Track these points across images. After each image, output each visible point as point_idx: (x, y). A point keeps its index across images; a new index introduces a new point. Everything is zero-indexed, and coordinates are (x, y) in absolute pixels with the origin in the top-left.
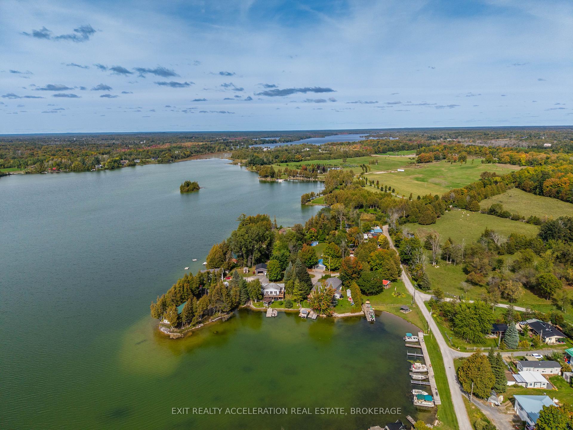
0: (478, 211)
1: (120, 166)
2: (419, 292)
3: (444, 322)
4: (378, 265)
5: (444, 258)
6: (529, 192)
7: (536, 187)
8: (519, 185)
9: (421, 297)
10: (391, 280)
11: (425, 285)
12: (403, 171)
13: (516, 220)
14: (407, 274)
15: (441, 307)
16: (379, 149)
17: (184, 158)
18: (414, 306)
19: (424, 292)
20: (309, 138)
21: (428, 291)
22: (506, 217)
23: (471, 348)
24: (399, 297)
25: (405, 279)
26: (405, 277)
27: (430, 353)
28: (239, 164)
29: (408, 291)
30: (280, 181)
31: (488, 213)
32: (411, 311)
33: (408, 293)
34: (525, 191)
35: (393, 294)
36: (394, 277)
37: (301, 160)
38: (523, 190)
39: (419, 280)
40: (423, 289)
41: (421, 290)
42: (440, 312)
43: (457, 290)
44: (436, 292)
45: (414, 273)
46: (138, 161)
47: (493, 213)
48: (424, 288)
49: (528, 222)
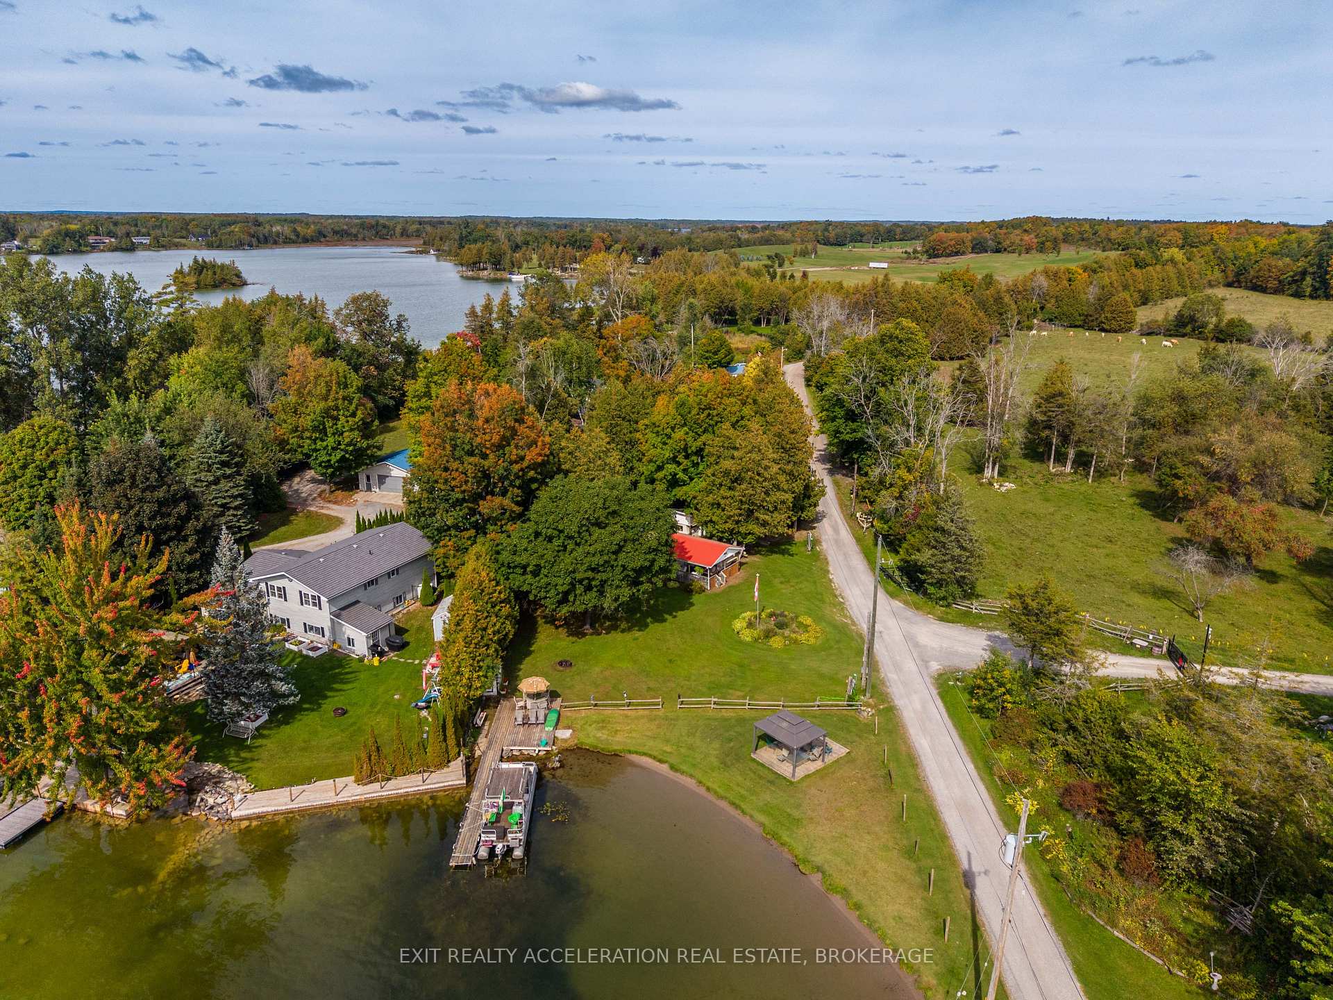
0: (1130, 329)
1: (85, 249)
2: (909, 613)
3: (1118, 886)
4: (680, 458)
5: (1036, 450)
6: (1277, 291)
7: (1304, 272)
9: (917, 645)
10: (750, 539)
11: (949, 566)
12: (886, 266)
14: (851, 517)
15: (1072, 728)
16: (826, 234)
17: (294, 242)
18: (867, 713)
19: (940, 610)
21: (962, 606)
22: (1239, 341)
24: (776, 642)
25: (837, 541)
26: (836, 530)
28: (432, 252)
29: (841, 606)
31: (1168, 330)
32: (838, 750)
33: (838, 617)
35: (739, 624)
36: (765, 524)
38: (1254, 288)
39: (914, 538)
40: (931, 590)
41: (918, 598)
42: (1066, 776)
43: (1136, 599)
44: (1027, 611)
45: (886, 501)
46: (146, 241)
47: (1189, 329)
48: (939, 584)
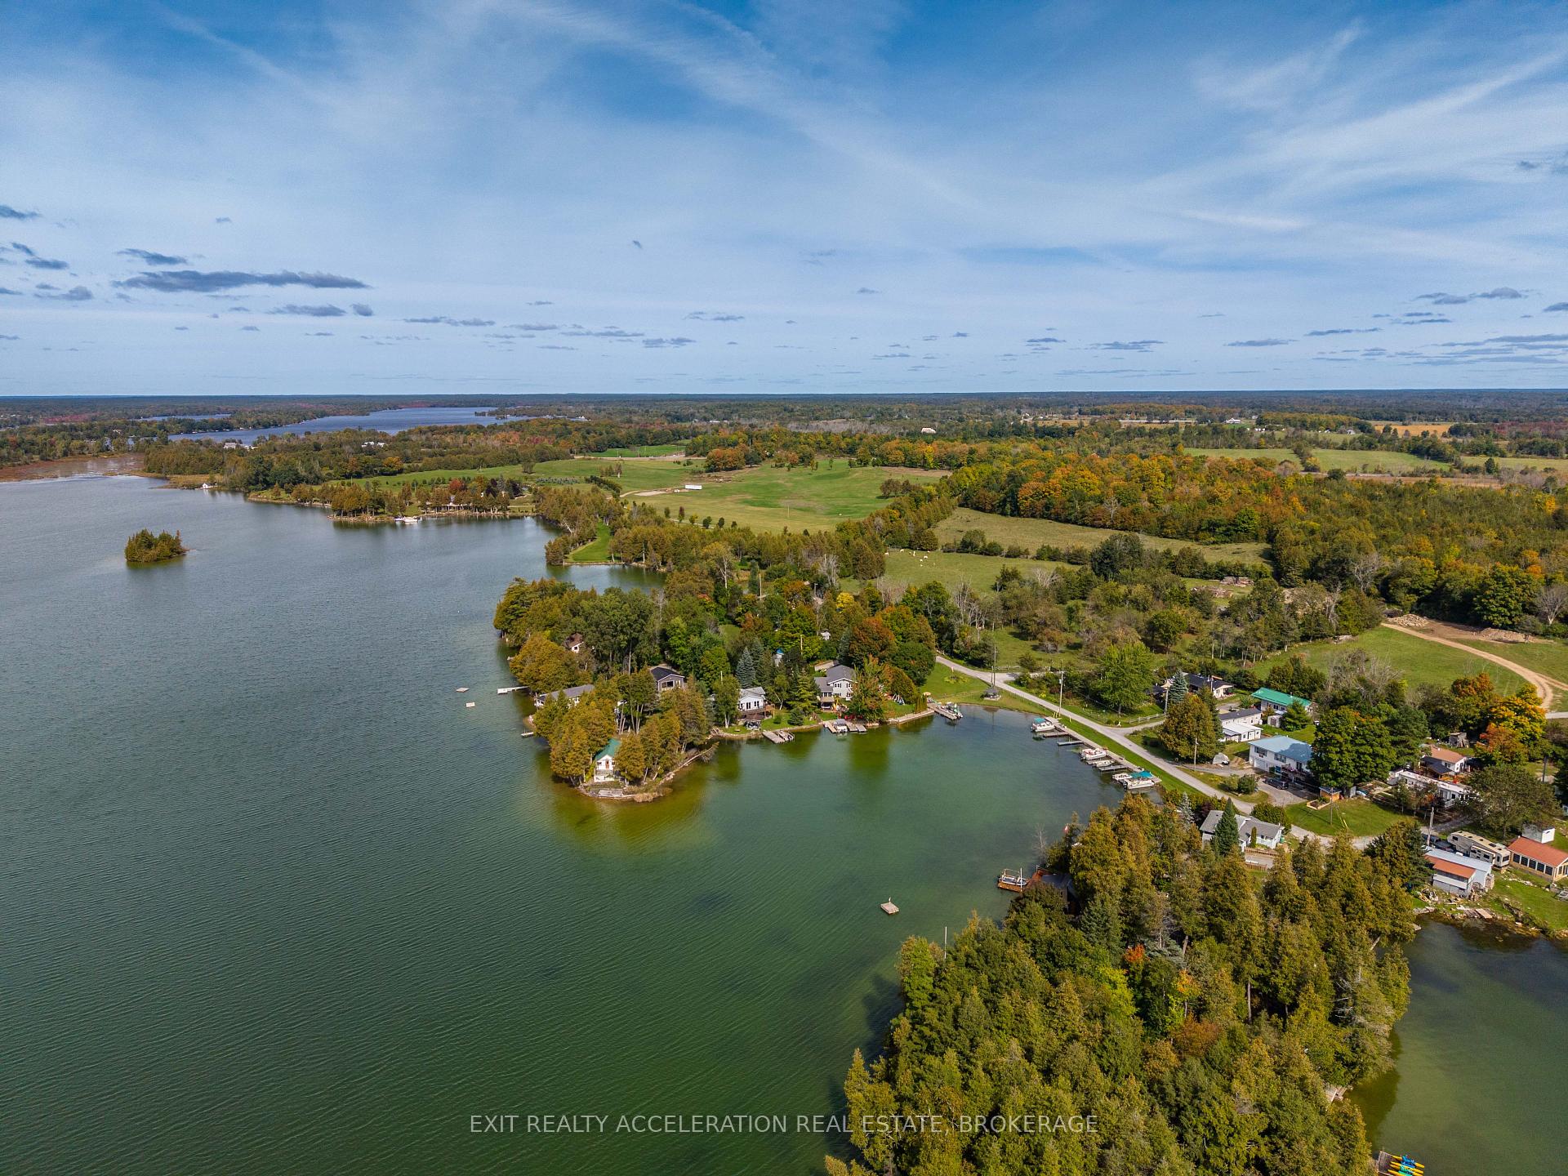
0: (937, 548)
2: (985, 673)
6: (991, 512)
7: (1005, 501)
8: (966, 499)
9: (994, 678)
11: (980, 661)
12: (700, 487)
13: (1015, 557)
15: (1038, 684)
19: (991, 671)
20: (322, 416)
21: (995, 669)
22: (996, 555)
23: (1134, 720)
24: (961, 683)
27: (1088, 738)
28: (205, 486)
30: (408, 520)
31: (966, 551)
32: (998, 696)
34: (983, 510)
37: (401, 471)
38: (978, 509)
39: (963, 657)
40: (982, 666)
41: (984, 669)
42: (1044, 690)
47: (972, 550)
49: (1038, 557)
